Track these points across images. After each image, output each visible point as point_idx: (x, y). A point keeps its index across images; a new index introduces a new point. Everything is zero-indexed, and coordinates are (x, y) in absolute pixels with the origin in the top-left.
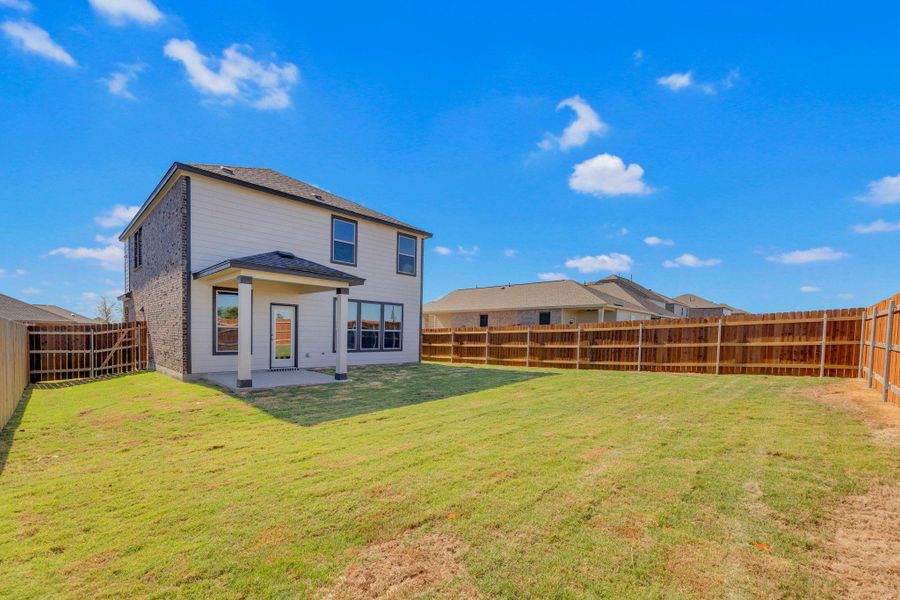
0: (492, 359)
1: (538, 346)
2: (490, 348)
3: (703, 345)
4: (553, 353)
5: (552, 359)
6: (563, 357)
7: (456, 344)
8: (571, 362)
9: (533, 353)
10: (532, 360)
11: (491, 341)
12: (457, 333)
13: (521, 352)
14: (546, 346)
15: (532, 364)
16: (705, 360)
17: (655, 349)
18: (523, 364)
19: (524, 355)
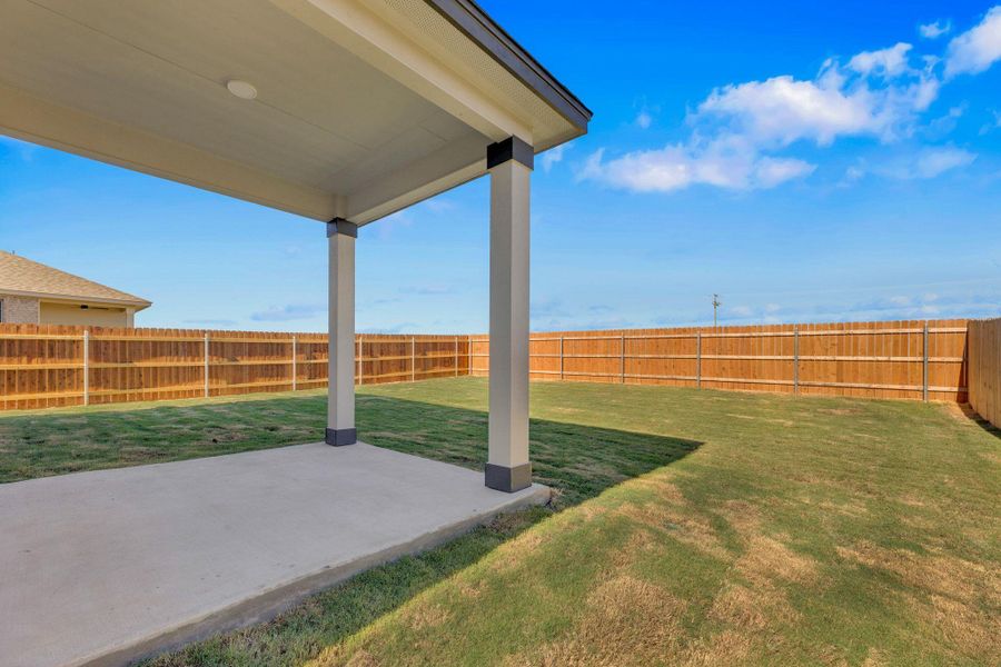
1: (225, 362)
3: (403, 357)
4: (252, 372)
5: (251, 380)
6: (270, 377)
8: (283, 383)
9: (215, 373)
10: (214, 386)
13: (191, 374)
14: (240, 363)
16: (405, 370)
17: (372, 362)
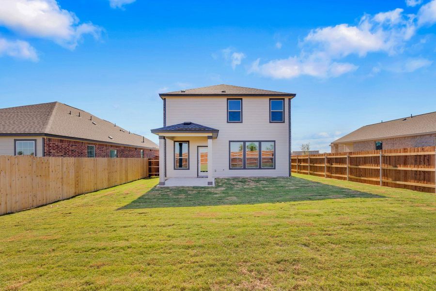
0: (352, 177)
1: (391, 168)
2: (351, 169)
4: (406, 175)
5: (406, 180)
6: (419, 180)
7: (329, 165)
9: (386, 173)
10: (386, 180)
11: (351, 163)
12: (328, 157)
13: (376, 173)
14: (399, 168)
15: (385, 184)
18: (377, 183)
19: (377, 176)
